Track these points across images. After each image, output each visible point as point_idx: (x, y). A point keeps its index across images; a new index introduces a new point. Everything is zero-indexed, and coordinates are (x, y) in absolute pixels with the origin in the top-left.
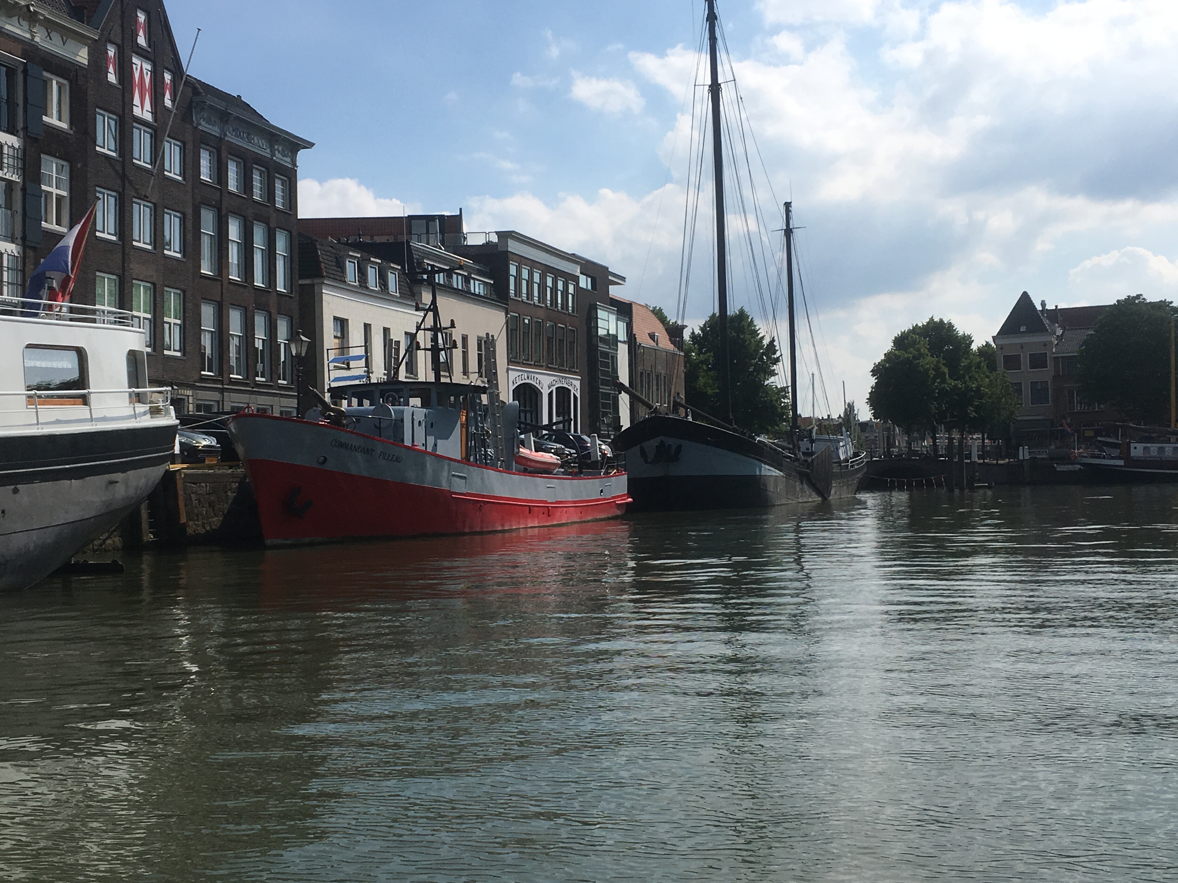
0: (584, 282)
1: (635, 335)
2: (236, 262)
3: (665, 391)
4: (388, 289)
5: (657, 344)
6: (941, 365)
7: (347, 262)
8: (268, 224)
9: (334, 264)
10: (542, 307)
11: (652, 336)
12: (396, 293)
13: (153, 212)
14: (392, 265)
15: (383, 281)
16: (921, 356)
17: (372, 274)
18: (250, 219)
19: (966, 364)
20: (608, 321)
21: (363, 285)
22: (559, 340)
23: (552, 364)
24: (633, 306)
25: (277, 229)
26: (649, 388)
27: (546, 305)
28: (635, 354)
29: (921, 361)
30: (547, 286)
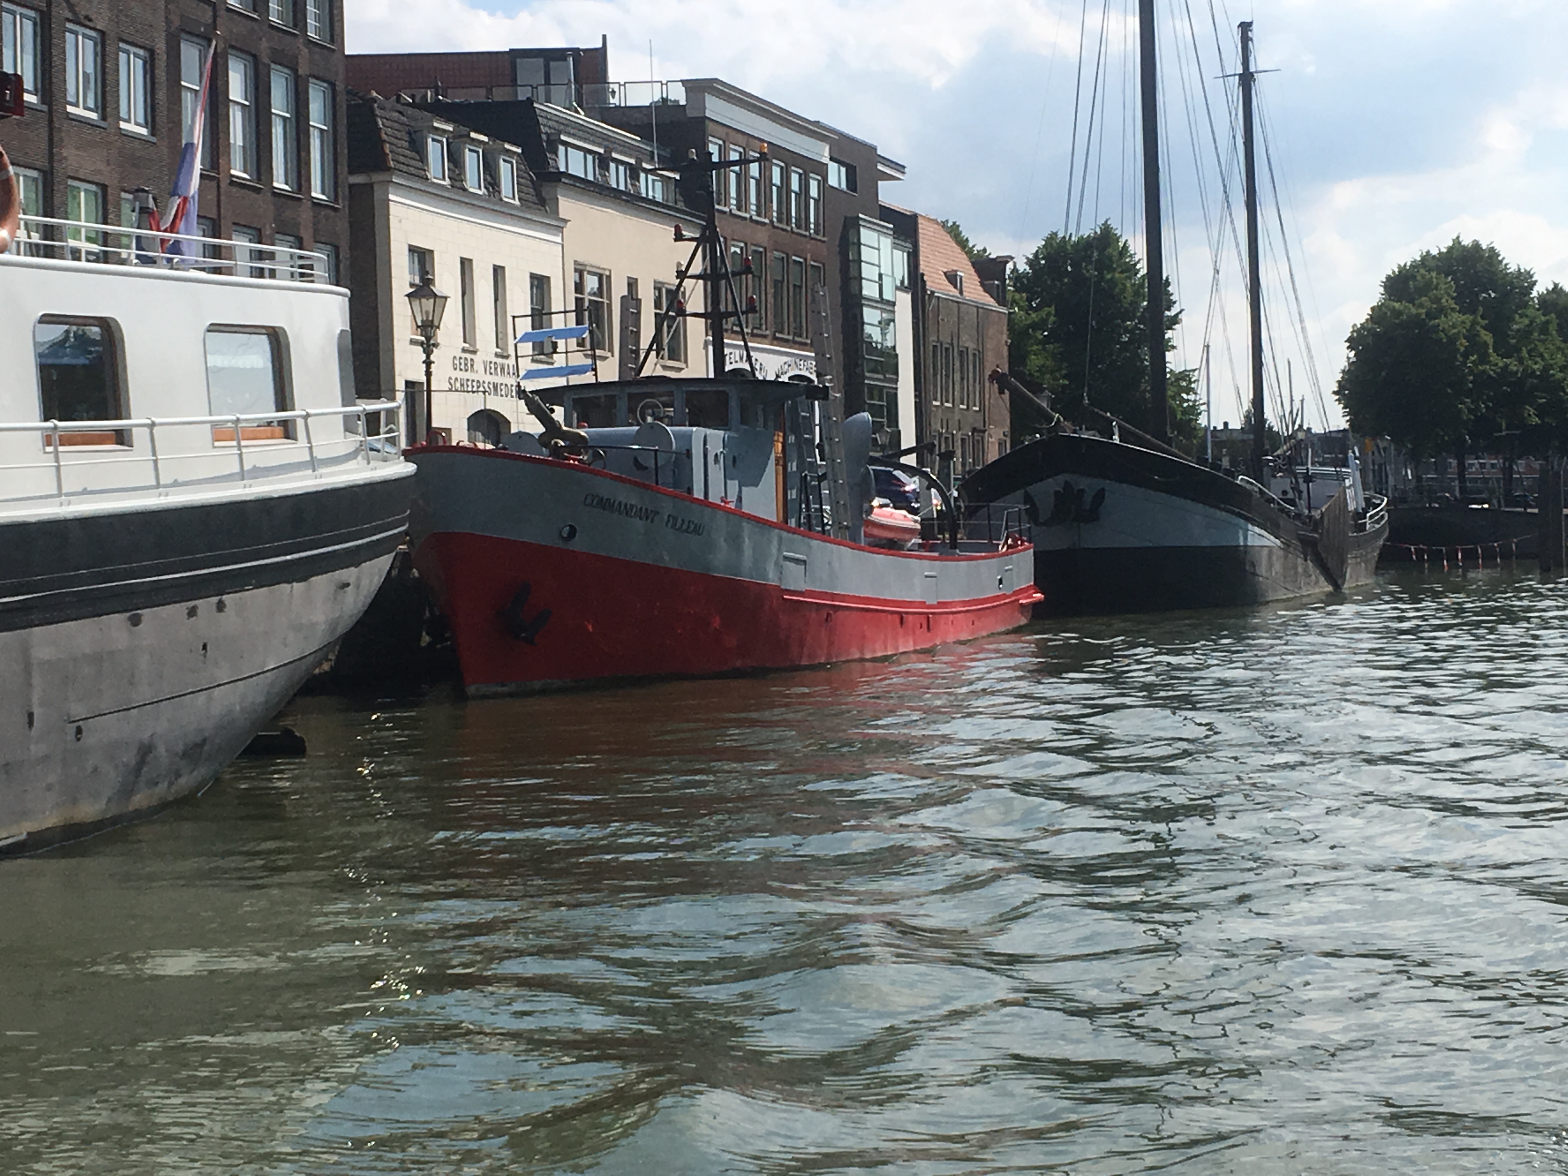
0: (836, 177)
1: (923, 275)
2: (240, 143)
3: (975, 380)
4: (499, 192)
5: (961, 293)
6: (1478, 328)
7: (430, 140)
8: (295, 71)
9: (406, 144)
10: (764, 224)
11: (952, 278)
12: (514, 198)
13: (99, 48)
14: (507, 146)
15: (491, 176)
16: (1442, 311)
17: (471, 161)
18: (266, 60)
19: (1522, 326)
20: (879, 249)
21: (458, 184)
22: (795, 286)
23: (781, 332)
24: (920, 221)
25: (311, 80)
26: (947, 376)
27: (772, 222)
28: (923, 311)
29: (1442, 322)
30: (772, 184)
